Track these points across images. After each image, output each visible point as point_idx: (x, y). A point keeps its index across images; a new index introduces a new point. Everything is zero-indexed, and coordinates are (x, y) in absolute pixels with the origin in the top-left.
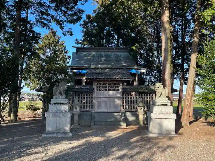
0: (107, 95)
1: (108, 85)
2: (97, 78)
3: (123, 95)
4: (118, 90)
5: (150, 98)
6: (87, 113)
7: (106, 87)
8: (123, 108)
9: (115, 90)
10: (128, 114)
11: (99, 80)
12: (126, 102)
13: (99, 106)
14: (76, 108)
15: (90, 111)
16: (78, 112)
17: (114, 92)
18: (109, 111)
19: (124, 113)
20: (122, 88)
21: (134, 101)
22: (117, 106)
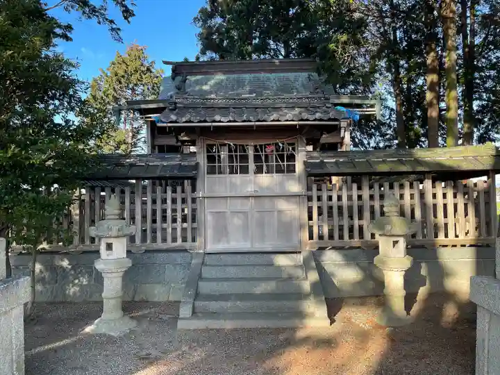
0: (250, 189)
1: (251, 153)
2: (205, 121)
3: (309, 189)
4: (291, 169)
5: (412, 196)
6: (178, 257)
7: (244, 158)
8: (311, 237)
9: (279, 170)
10: (331, 259)
11: (214, 127)
12: (320, 214)
13: (222, 231)
14: (109, 247)
15: (186, 251)
16: (117, 260)
17: (276, 177)
18: (258, 247)
19: (316, 256)
20: (305, 163)
21: (350, 208)
22: (286, 228)
